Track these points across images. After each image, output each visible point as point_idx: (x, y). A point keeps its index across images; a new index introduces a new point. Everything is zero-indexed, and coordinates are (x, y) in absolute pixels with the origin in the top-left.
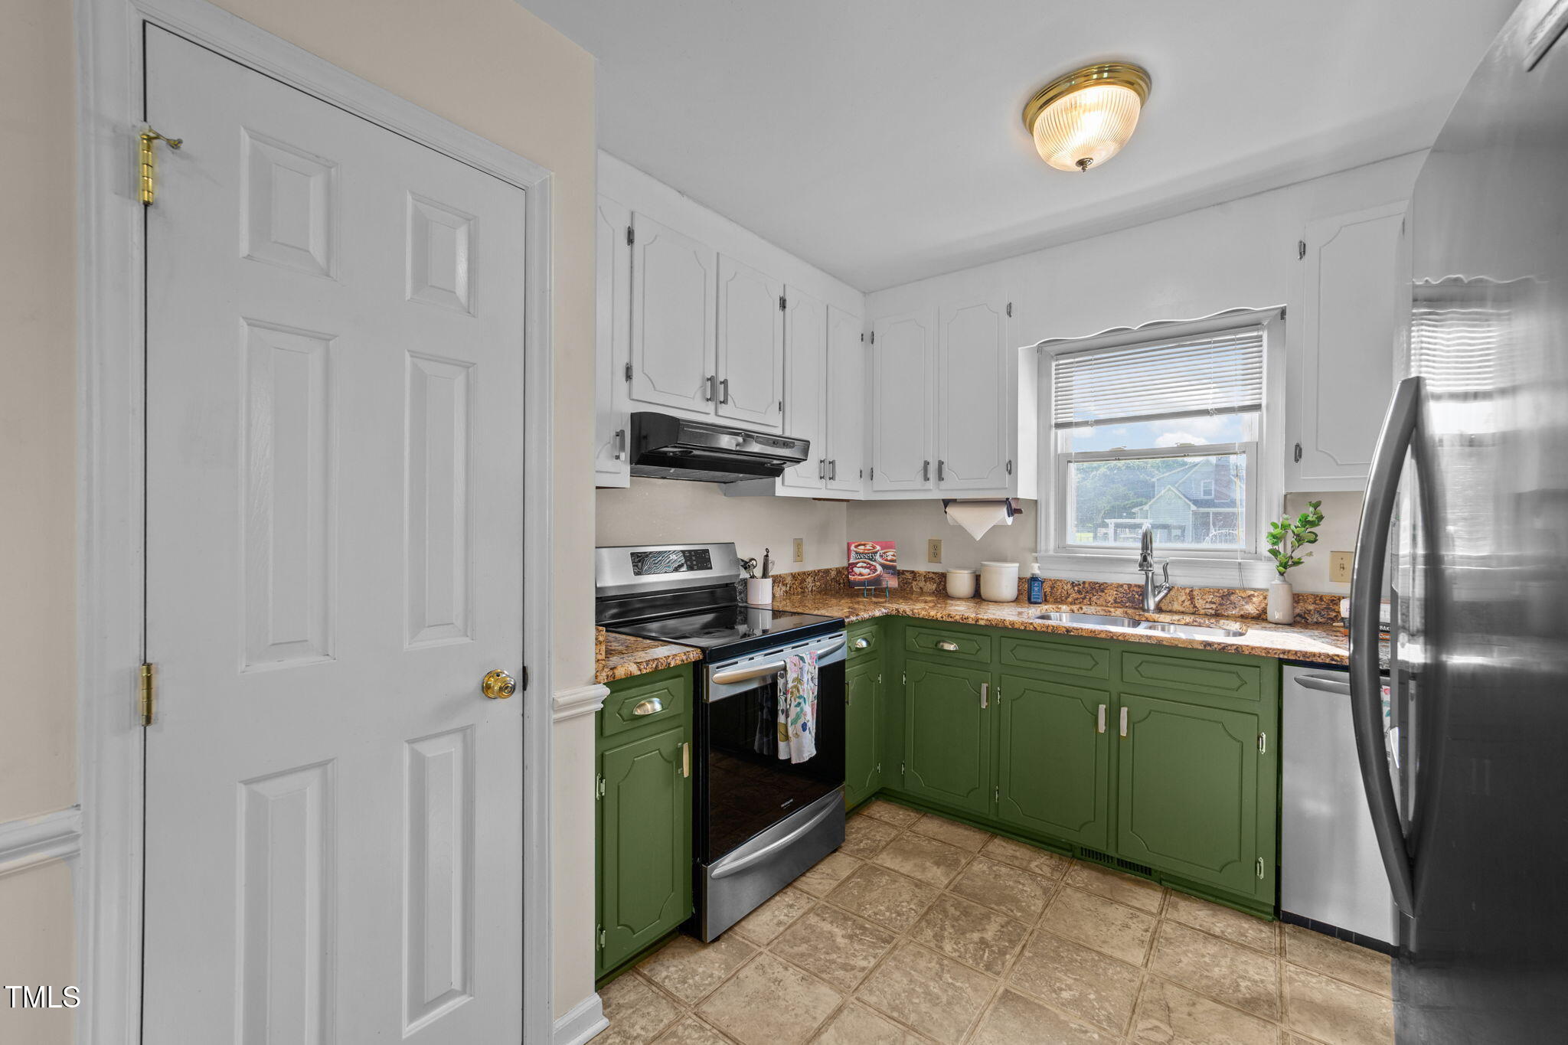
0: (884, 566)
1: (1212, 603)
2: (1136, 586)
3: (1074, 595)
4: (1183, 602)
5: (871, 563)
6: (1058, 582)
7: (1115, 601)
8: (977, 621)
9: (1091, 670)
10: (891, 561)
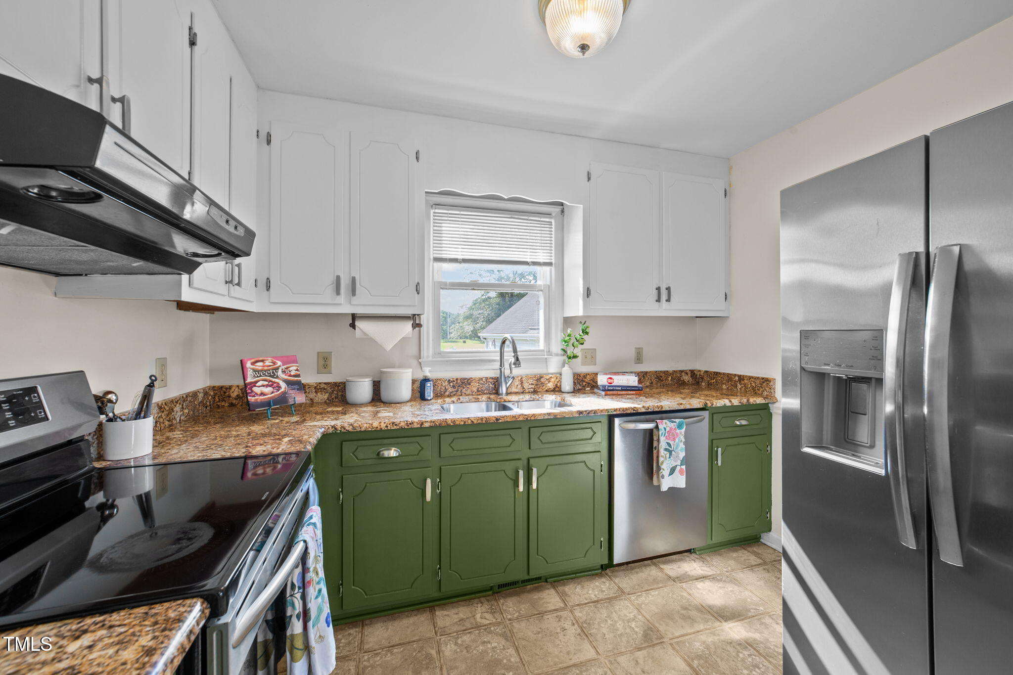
0: (288, 383)
1: (532, 384)
2: (490, 378)
3: (450, 390)
4: (517, 386)
5: (274, 380)
6: (439, 382)
7: (478, 391)
8: (422, 424)
9: (510, 446)
10: (294, 376)
